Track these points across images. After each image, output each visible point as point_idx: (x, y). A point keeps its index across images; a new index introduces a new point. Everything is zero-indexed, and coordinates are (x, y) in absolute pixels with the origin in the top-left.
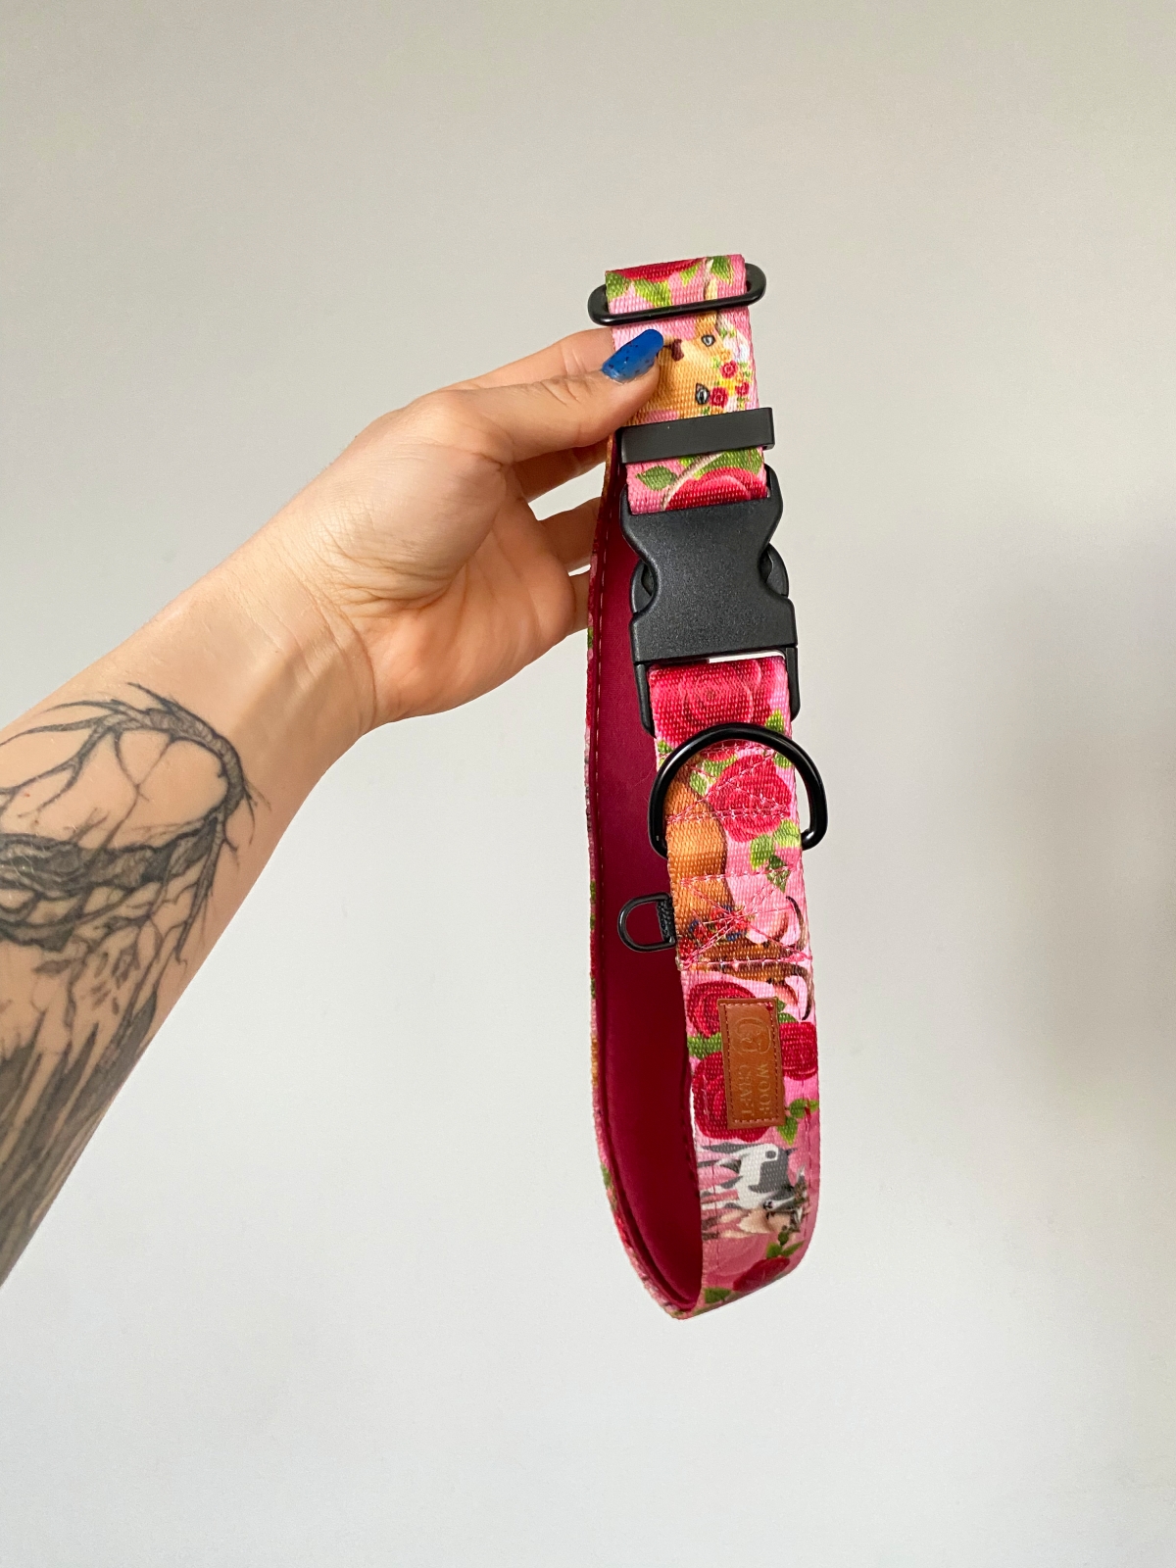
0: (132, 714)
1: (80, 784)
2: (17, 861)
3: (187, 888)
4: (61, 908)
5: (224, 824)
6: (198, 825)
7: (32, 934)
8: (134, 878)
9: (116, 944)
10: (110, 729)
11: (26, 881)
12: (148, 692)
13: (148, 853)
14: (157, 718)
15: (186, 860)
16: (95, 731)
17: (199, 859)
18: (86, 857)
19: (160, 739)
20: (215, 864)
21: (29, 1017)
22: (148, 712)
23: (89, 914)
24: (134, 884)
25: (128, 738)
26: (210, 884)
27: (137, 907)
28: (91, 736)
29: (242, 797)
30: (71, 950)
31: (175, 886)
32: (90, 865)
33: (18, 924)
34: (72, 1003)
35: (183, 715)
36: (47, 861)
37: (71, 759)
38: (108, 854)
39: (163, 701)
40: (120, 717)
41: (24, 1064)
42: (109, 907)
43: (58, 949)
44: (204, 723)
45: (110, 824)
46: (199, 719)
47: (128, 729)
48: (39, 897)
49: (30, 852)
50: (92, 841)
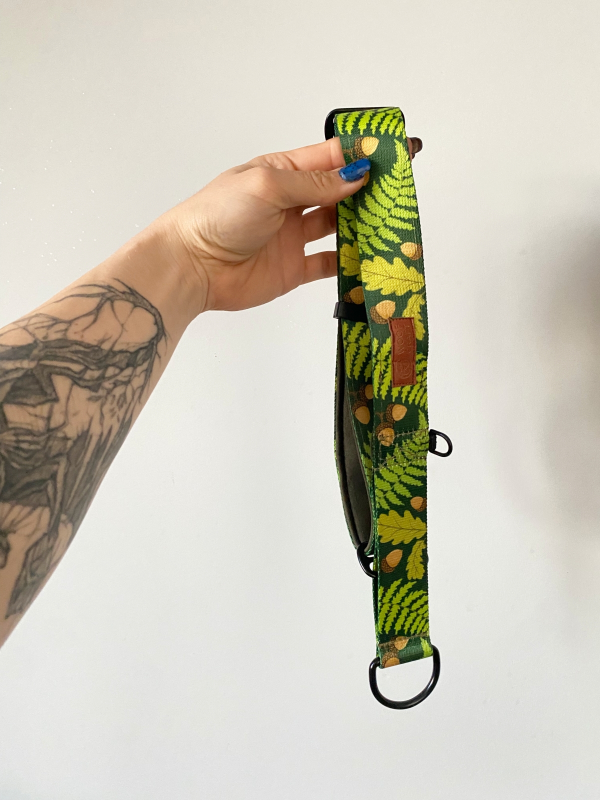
0: (118, 293)
1: (99, 321)
2: (76, 352)
3: (143, 371)
4: (97, 374)
5: (156, 345)
6: (147, 345)
7: (86, 384)
8: (123, 365)
9: (118, 391)
10: (108, 299)
11: (81, 361)
12: (123, 284)
13: (128, 354)
14: (128, 296)
15: (143, 359)
16: (102, 299)
17: (147, 359)
18: (104, 353)
19: (130, 305)
20: (153, 362)
21: (86, 419)
22: (124, 293)
23: (107, 378)
24: (124, 367)
25: (118, 304)
26: (151, 371)
27: (125, 377)
28: (101, 301)
29: (163, 335)
30: (101, 392)
31: (139, 369)
32: (107, 356)
33: (80, 379)
34: (102, 415)
35: (137, 295)
36: (88, 353)
37: (94, 310)
38: (112, 353)
39: (130, 289)
40: (113, 294)
41: (86, 439)
42: (115, 375)
43: (96, 391)
44: (147, 301)
45: (112, 340)
46: (145, 299)
47: (117, 300)
48: (87, 368)
49: (82, 349)
50: (106, 346)
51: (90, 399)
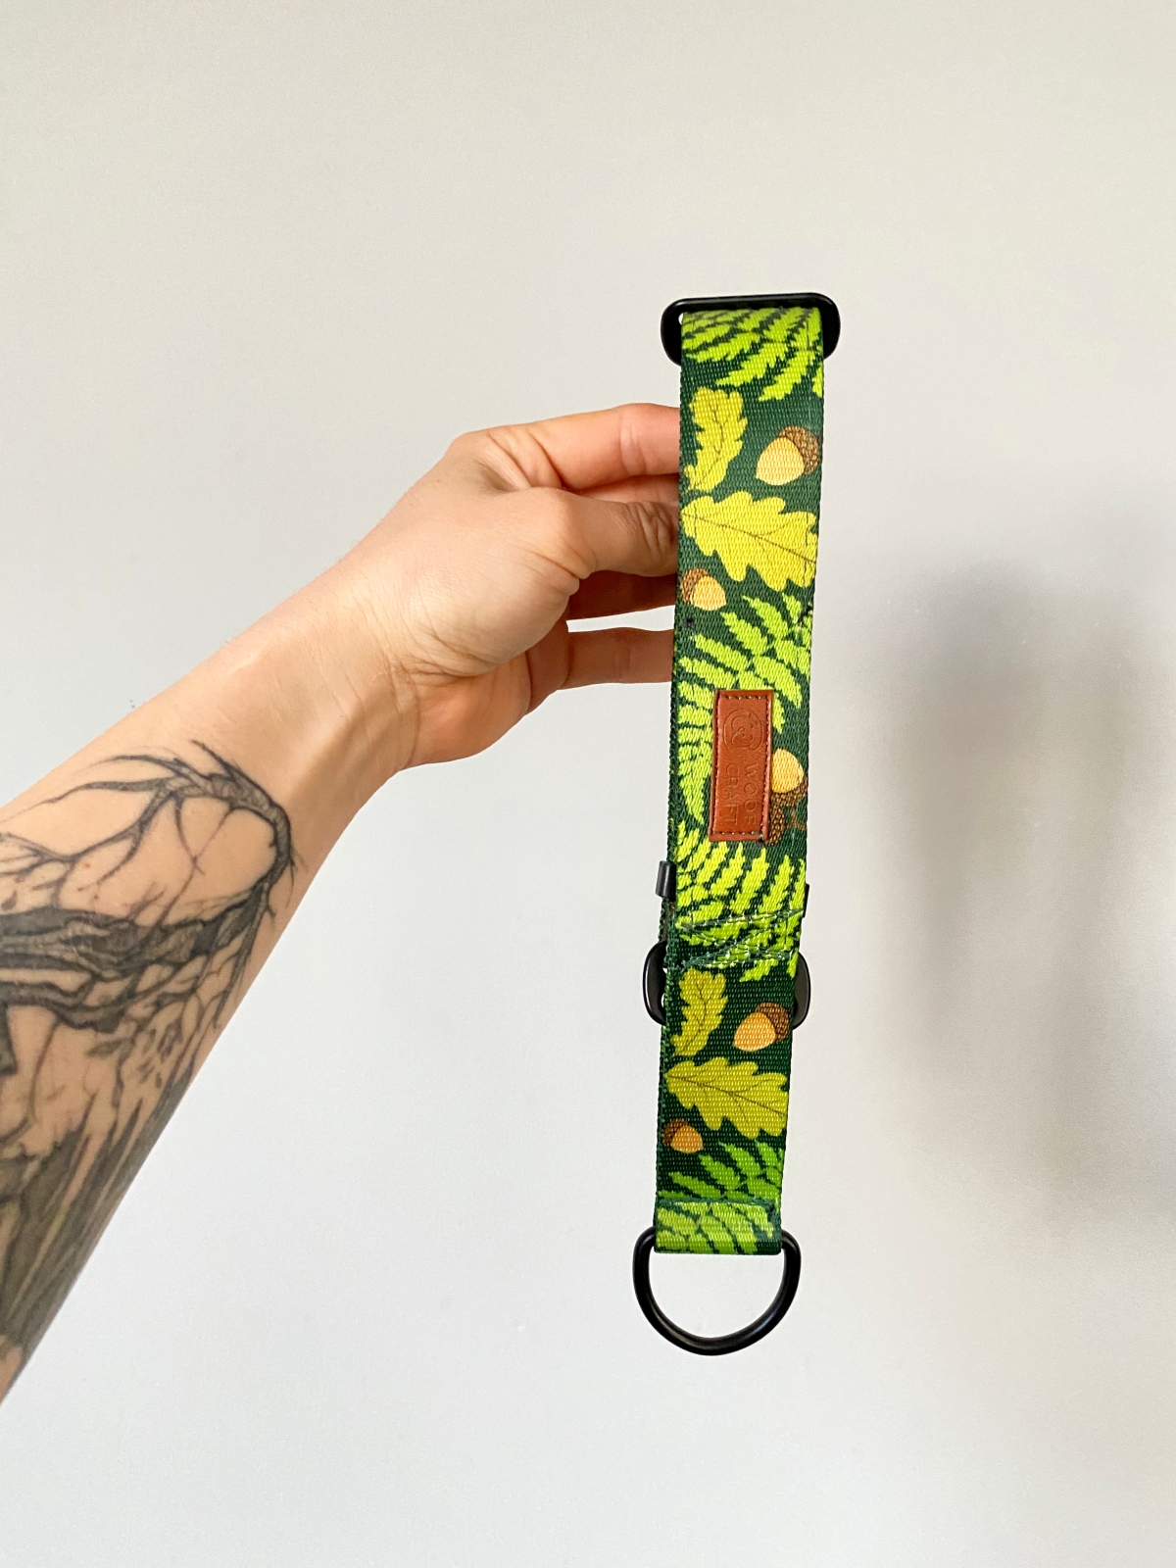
0: (195, 778)
1: (139, 856)
2: (77, 940)
3: (228, 959)
4: (115, 988)
5: (268, 893)
6: (245, 896)
7: (89, 1017)
8: (184, 953)
9: (163, 1021)
10: (172, 794)
11: (84, 962)
12: (212, 754)
13: (199, 927)
14: (218, 784)
15: (231, 933)
16: (157, 796)
17: (243, 929)
18: (141, 935)
19: (220, 807)
20: (256, 930)
21: (81, 1100)
22: (210, 777)
23: (140, 993)
24: (184, 960)
25: (191, 807)
26: (249, 953)
27: (183, 982)
28: (153, 801)
29: (286, 865)
30: (123, 1031)
31: (220, 957)
32: (145, 943)
33: (74, 1008)
34: (120, 1083)
35: (243, 781)
36: (104, 939)
37: (132, 827)
38: (162, 930)
39: (226, 766)
40: (182, 781)
41: (74, 1147)
42: (161, 984)
43: (109, 1030)
44: (263, 792)
45: (164, 901)
46: (258, 787)
47: (190, 796)
48: (97, 978)
49: (89, 930)
50: (148, 918)
51: (93, 1052)
